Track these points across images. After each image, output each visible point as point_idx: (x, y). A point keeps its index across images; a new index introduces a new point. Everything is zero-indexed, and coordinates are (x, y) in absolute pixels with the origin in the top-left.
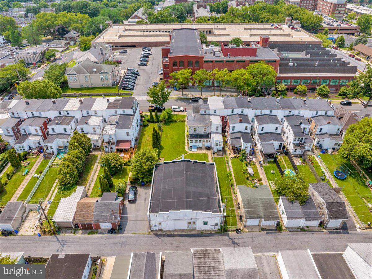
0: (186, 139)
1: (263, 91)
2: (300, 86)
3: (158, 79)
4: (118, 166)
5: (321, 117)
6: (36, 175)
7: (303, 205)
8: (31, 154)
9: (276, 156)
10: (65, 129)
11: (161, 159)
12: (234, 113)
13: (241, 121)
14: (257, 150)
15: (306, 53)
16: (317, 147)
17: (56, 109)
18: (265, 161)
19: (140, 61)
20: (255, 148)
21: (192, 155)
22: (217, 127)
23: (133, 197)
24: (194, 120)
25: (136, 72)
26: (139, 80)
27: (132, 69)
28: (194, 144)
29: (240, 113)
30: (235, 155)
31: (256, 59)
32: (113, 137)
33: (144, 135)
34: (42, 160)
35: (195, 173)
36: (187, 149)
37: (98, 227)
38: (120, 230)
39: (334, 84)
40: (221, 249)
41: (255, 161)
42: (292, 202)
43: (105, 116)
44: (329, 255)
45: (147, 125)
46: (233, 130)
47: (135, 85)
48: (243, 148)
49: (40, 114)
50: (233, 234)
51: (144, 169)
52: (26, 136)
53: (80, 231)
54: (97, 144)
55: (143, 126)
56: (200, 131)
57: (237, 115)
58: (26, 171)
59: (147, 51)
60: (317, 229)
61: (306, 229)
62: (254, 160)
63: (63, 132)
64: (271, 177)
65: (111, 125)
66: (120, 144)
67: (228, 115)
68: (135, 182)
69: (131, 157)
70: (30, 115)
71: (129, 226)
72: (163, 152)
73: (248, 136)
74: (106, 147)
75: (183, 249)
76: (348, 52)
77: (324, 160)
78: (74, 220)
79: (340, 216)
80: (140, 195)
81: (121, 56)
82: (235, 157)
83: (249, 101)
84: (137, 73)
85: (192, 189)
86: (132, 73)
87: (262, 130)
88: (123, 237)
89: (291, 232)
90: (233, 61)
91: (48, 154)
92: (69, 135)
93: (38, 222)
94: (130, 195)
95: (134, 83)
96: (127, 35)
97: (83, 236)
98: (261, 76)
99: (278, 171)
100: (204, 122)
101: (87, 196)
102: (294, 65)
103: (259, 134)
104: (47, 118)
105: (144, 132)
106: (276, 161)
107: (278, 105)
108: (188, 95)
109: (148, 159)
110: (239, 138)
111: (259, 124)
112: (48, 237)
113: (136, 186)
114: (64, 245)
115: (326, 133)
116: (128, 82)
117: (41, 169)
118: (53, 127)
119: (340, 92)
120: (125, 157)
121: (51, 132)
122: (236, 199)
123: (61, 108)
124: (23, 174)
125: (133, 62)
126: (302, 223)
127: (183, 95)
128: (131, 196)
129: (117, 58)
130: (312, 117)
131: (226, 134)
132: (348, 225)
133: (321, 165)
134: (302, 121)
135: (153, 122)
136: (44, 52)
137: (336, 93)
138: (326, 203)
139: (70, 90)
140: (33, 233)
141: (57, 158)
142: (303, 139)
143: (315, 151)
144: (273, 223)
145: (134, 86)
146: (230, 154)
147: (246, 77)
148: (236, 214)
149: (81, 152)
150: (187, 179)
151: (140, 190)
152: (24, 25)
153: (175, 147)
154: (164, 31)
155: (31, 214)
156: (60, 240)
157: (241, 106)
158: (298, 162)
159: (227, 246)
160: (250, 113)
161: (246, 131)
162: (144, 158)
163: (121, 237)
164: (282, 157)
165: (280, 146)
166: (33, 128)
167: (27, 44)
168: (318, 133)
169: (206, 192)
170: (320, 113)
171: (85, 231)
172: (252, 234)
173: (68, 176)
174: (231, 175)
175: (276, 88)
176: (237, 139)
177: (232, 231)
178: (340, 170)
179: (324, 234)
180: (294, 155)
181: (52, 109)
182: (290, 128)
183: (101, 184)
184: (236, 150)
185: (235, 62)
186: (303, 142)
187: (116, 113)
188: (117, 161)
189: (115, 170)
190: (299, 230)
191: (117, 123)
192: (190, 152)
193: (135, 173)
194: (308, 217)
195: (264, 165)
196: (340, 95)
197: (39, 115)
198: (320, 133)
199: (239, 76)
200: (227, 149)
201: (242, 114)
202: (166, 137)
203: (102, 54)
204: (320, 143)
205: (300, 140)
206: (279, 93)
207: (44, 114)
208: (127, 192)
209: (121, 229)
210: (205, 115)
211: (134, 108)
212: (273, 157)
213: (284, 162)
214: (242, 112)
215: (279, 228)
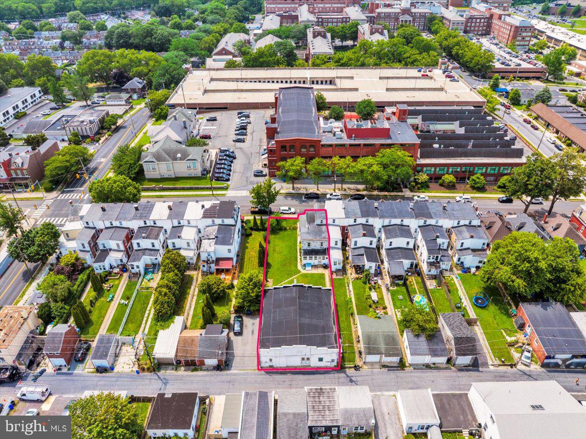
0: (299, 254)
1: (399, 182)
2: (447, 176)
3: (261, 163)
4: (221, 291)
5: (464, 227)
6: (123, 301)
7: (430, 340)
8: (113, 274)
9: (407, 277)
10: (153, 243)
11: (269, 280)
12: (357, 223)
13: (364, 235)
14: (384, 268)
15: (460, 124)
16: (458, 264)
17: (140, 218)
18: (393, 284)
19: (236, 134)
20: (382, 267)
21: (305, 275)
22: (336, 242)
23: (239, 329)
24: (308, 233)
25: (231, 154)
26: (237, 166)
27: (226, 149)
28: (308, 261)
29: (364, 222)
30: (357, 276)
31: (389, 141)
32: (212, 255)
33: (247, 248)
34: (126, 282)
35: (309, 301)
36: (299, 267)
37: (202, 363)
38: (226, 367)
39: (492, 172)
40: (337, 388)
41: (381, 284)
42: (417, 336)
43: (201, 227)
44: (454, 395)
45: (251, 235)
46: (356, 244)
47: (231, 173)
48: (367, 267)
49: (121, 224)
50: (351, 372)
51: (251, 297)
52: (106, 252)
53: (183, 368)
54: (191, 262)
55: (245, 235)
56: (316, 245)
57: (361, 225)
58: (111, 296)
59: (244, 118)
60: (445, 366)
61: (432, 366)
62: (380, 282)
63: (151, 247)
64: (398, 304)
65: (209, 239)
66: (220, 262)
67: (349, 226)
68: (240, 311)
69: (233, 279)
70: (108, 225)
71: (236, 362)
72: (271, 270)
73: (373, 253)
74: (204, 266)
75: (297, 388)
76: (523, 115)
77: (464, 281)
78: (176, 356)
79: (468, 352)
80: (246, 326)
81: (209, 126)
82: (357, 279)
83: (376, 208)
84: (233, 155)
85: (306, 321)
86: (226, 155)
87: (390, 245)
88: (231, 375)
89: (415, 369)
90: (359, 145)
91: (133, 274)
92: (158, 250)
93: (134, 357)
94: (236, 326)
95: (230, 170)
96: (215, 90)
97: (186, 373)
98: (393, 168)
99: (407, 295)
100: (320, 235)
101: (186, 328)
102: (440, 147)
103: (386, 249)
104: (128, 228)
105: (247, 245)
106: (405, 284)
107: (411, 212)
108: (300, 189)
109: (255, 285)
110: (362, 255)
111: (387, 238)
112: (147, 374)
113: (241, 315)
114: (167, 383)
115: (468, 249)
116: (222, 170)
117: (128, 293)
118: (138, 241)
119: (499, 183)
120: (226, 279)
121: (135, 247)
122: (356, 331)
123: (146, 217)
124: (108, 300)
125: (226, 136)
126: (428, 359)
127: (293, 189)
128: (237, 328)
129: (204, 130)
130: (453, 227)
131: (347, 248)
132: (480, 362)
133: (459, 288)
134: (438, 234)
135: (258, 230)
136: (103, 118)
137: (495, 184)
138: (454, 338)
139: (146, 181)
140: (131, 369)
141: (145, 279)
142: (439, 258)
143: (455, 269)
144: (395, 360)
145: (229, 175)
146: (351, 274)
147: (375, 170)
148: (356, 348)
149: (176, 275)
150: (300, 309)
151: (247, 320)
152: (60, 61)
153: (285, 265)
154: (266, 81)
155: (123, 348)
156: (162, 377)
157: (366, 214)
158: (431, 284)
159: (343, 384)
160: (377, 223)
161: (371, 246)
162: (251, 284)
163: (227, 375)
164: (413, 278)
165: (412, 265)
166: (113, 243)
167: (72, 98)
168: (459, 247)
169: (322, 324)
170: (462, 223)
171: (187, 368)
172: (372, 371)
173: (166, 305)
174: (351, 301)
175: (415, 179)
176: (359, 257)
177: (350, 367)
178: (482, 296)
179: (452, 373)
180: (427, 275)
181: (135, 218)
182: (424, 243)
183: (203, 315)
184: (359, 269)
185: (362, 146)
186: (439, 260)
187: (214, 224)
188: (219, 285)
189: (217, 296)
190: (424, 367)
191: (217, 237)
192: (303, 272)
193: (241, 301)
194: (434, 353)
195: (391, 288)
196: (500, 187)
197: (119, 225)
198: (461, 248)
199: (365, 168)
200: (348, 267)
201: (367, 223)
202: (274, 251)
203: (185, 128)
204: (461, 260)
205: (435, 258)
206: (419, 186)
207: (125, 224)
208: (232, 322)
209: (228, 365)
210: (322, 225)
211: (235, 216)
212: (402, 279)
213: (415, 284)
214: (367, 222)
215: (402, 365)
